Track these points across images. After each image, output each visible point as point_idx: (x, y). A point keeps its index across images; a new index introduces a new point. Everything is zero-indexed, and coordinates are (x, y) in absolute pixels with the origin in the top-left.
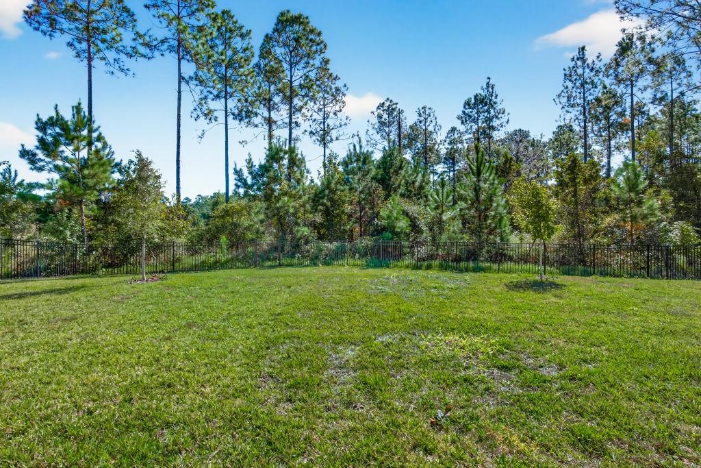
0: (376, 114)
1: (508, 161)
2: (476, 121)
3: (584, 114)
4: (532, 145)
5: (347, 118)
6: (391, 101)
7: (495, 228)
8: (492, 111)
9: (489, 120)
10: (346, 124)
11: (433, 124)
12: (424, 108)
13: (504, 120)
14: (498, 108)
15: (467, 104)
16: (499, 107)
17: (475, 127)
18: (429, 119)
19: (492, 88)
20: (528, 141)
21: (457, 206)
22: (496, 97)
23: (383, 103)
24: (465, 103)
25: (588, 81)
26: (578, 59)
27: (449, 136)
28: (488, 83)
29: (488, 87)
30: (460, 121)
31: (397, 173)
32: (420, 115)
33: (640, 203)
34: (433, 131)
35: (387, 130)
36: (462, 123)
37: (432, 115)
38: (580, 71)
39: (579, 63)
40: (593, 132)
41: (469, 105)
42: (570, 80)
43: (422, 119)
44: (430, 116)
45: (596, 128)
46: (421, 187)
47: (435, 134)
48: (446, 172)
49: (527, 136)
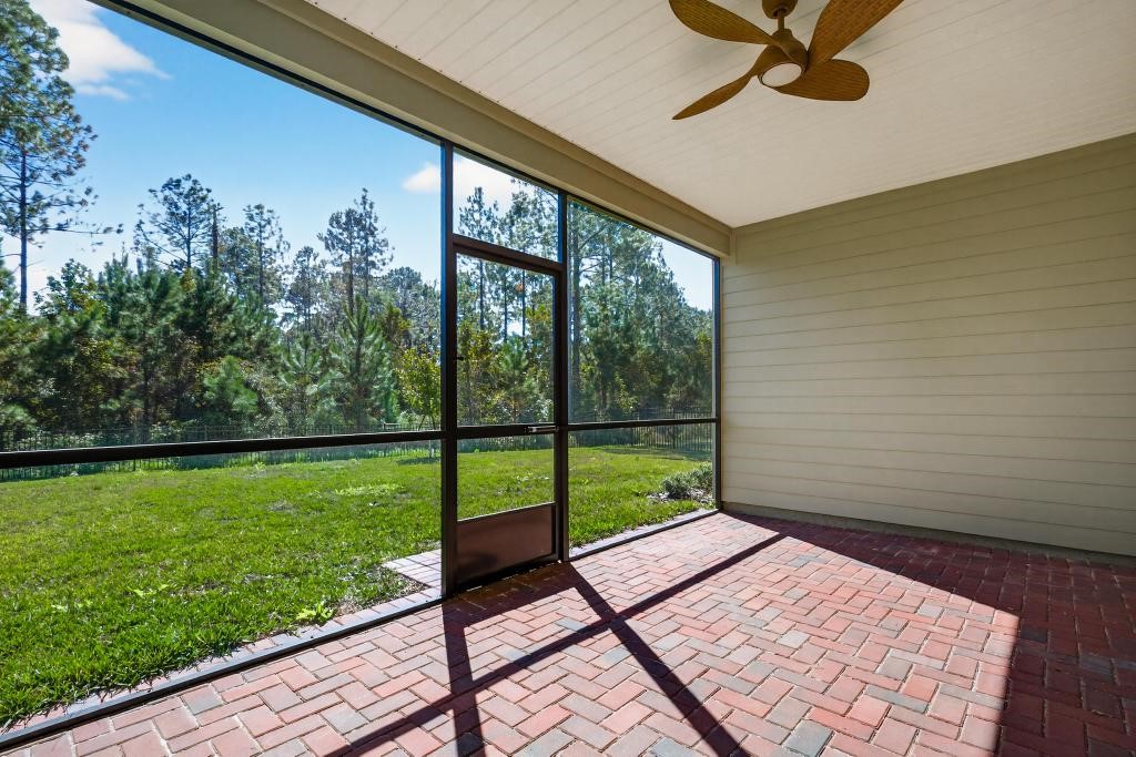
0: (161, 196)
1: (392, 315)
2: (348, 249)
3: (481, 269)
4: (425, 294)
5: (88, 191)
6: (195, 182)
7: (380, 407)
8: (370, 239)
9: (367, 252)
10: (83, 203)
11: (276, 237)
12: (258, 207)
13: (386, 255)
14: (378, 237)
15: (335, 219)
16: (380, 237)
17: (346, 257)
18: (268, 227)
19: (371, 206)
20: (419, 288)
21: (328, 376)
22: (376, 219)
23: (179, 181)
24: (332, 219)
25: (486, 231)
26: (475, 201)
27: (300, 259)
28: (364, 198)
29: (365, 203)
30: (323, 244)
31: (220, 316)
32: (251, 218)
33: (522, 381)
34: (275, 249)
35: (185, 231)
36: (327, 247)
37: (273, 222)
38: (477, 216)
39: (476, 206)
40: (490, 292)
41: (338, 223)
42: (467, 224)
43: (253, 224)
44: (269, 223)
45: (493, 289)
46: (262, 344)
47: (278, 254)
48: (293, 315)
49: (418, 279)
